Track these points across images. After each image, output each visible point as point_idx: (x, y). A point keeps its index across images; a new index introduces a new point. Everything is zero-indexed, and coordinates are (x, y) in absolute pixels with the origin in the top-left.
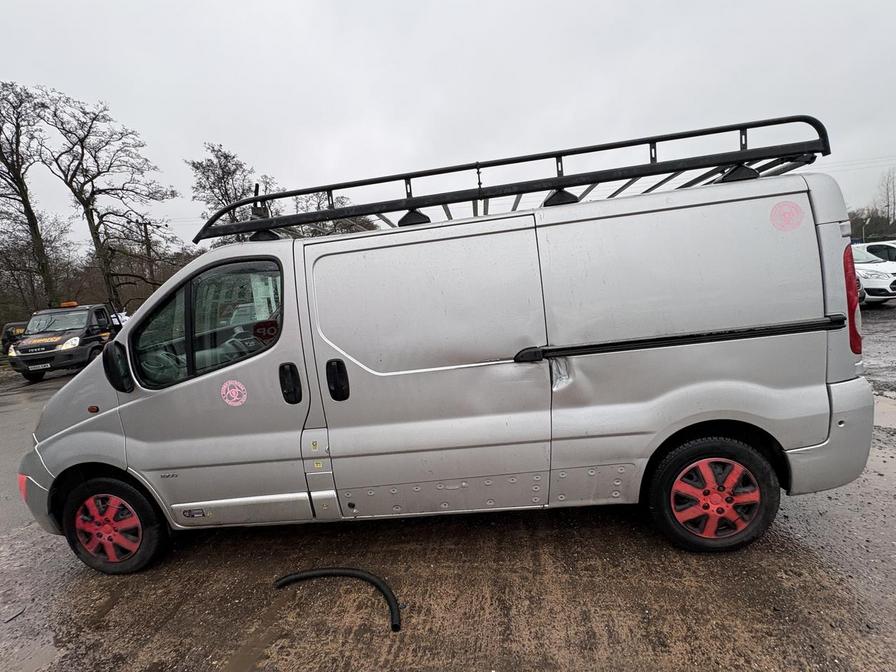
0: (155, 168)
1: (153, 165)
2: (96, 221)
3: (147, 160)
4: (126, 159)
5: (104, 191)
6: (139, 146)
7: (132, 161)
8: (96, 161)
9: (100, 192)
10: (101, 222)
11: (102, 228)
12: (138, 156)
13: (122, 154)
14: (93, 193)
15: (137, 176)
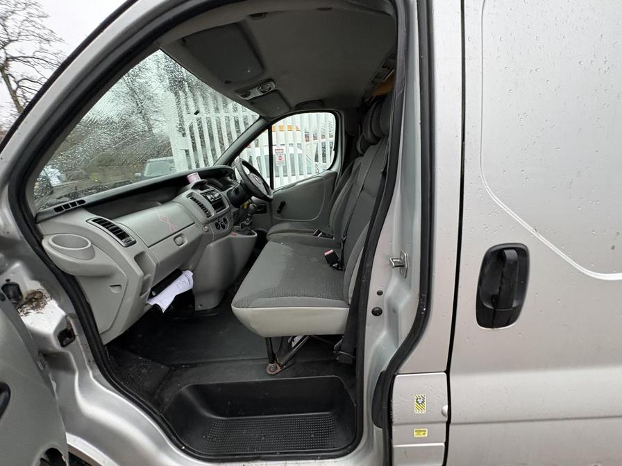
0: (60, 40)
1: (59, 37)
2: (14, 86)
3: (52, 32)
4: (32, 29)
5: (16, 58)
6: (43, 17)
7: (37, 31)
8: (5, 30)
9: (13, 58)
10: (19, 87)
11: (19, 92)
12: (44, 27)
13: (28, 24)
14: (7, 59)
15: (45, 46)
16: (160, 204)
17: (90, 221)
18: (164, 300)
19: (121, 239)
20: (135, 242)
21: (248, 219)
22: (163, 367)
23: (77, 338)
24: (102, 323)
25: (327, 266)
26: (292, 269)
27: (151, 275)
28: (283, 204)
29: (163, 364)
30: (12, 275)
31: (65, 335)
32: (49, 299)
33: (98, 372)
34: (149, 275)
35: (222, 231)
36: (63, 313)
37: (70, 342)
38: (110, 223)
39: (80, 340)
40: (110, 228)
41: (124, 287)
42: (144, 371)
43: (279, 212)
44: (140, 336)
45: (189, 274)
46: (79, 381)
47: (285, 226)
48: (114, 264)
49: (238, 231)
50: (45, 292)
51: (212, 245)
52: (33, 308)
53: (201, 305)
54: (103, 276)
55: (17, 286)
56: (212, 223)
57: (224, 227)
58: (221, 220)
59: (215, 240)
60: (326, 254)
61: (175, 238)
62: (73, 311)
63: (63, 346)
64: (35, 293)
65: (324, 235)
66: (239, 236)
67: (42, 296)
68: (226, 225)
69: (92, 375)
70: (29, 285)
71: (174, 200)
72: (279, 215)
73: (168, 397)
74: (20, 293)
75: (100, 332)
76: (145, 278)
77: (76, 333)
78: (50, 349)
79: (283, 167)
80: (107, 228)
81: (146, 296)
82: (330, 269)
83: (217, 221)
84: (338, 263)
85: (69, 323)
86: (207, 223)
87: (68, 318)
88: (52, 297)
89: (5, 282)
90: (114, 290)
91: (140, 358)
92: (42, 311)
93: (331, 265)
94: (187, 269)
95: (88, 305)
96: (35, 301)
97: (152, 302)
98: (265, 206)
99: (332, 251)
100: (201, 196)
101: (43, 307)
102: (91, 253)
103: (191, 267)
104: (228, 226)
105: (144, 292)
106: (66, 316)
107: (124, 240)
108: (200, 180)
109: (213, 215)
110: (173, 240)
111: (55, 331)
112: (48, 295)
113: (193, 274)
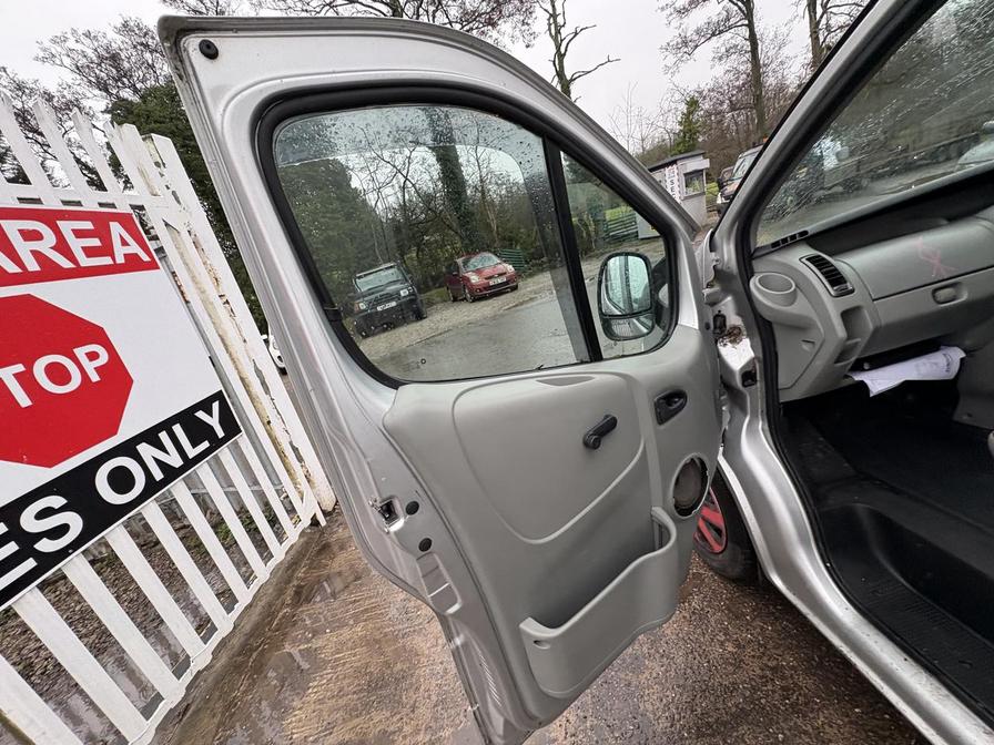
16: (945, 222)
17: (804, 260)
18: (880, 381)
19: (833, 286)
20: (852, 291)
22: (846, 465)
23: (758, 384)
24: (784, 379)
27: (861, 341)
29: (848, 461)
30: (723, 307)
31: (748, 376)
32: (745, 337)
33: (766, 427)
34: (858, 340)
36: (752, 354)
37: (751, 385)
38: (829, 262)
39: (760, 385)
40: (823, 271)
41: (817, 347)
42: (820, 455)
45: (957, 354)
46: (748, 425)
48: (813, 315)
50: (743, 329)
52: (730, 342)
53: (970, 415)
54: (800, 327)
55: (724, 317)
61: (936, 290)
62: (761, 356)
63: (744, 385)
64: (735, 327)
67: (740, 333)
69: (761, 425)
70: (734, 320)
71: (981, 214)
73: (835, 501)
74: (725, 325)
75: (780, 387)
76: (850, 342)
77: (758, 378)
78: (733, 384)
80: (820, 270)
81: (846, 366)
85: (754, 367)
87: (756, 361)
88: (748, 336)
89: (718, 313)
90: (806, 347)
91: (822, 439)
92: (737, 347)
94: (952, 345)
95: (776, 354)
96: (734, 336)
97: (858, 377)
101: (739, 343)
102: (792, 298)
105: (844, 360)
106: (754, 358)
107: (835, 288)
110: (930, 293)
111: (742, 369)
112: (745, 333)
113: (963, 355)
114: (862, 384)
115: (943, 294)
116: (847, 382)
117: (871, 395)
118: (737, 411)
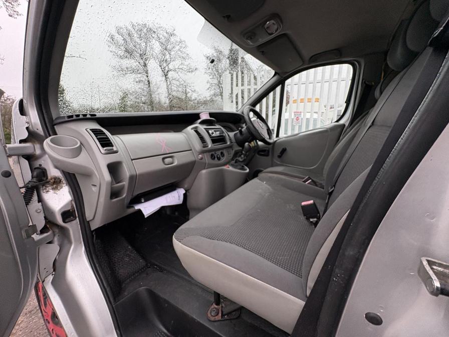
17: (88, 130)
19: (103, 147)
20: (116, 152)
21: (242, 156)
22: (141, 260)
23: (77, 219)
24: (89, 215)
25: (303, 218)
26: (259, 211)
28: (284, 151)
30: (43, 162)
31: (67, 215)
32: (65, 185)
34: (124, 183)
35: (216, 161)
36: (70, 198)
37: (72, 221)
40: (98, 137)
41: (98, 186)
43: (280, 157)
44: (146, 229)
45: (181, 191)
46: (72, 251)
47: (280, 169)
49: (233, 166)
50: (63, 179)
51: (204, 171)
52: (53, 189)
55: (45, 171)
56: (208, 154)
57: (219, 159)
58: (219, 153)
59: (207, 168)
60: (303, 204)
61: (164, 158)
63: (64, 221)
64: (55, 178)
65: (314, 183)
66: (231, 168)
67: (60, 182)
68: (222, 158)
70: (53, 172)
72: (279, 159)
75: (88, 220)
76: (119, 185)
77: (77, 215)
79: (299, 126)
80: (96, 136)
82: (306, 222)
83: (213, 153)
84: (317, 218)
85: (72, 206)
86: (203, 152)
87: (73, 202)
88: (67, 184)
89: (38, 166)
91: (130, 247)
92: (57, 193)
93: (308, 219)
94: (180, 187)
95: (82, 195)
96: (55, 184)
98: (268, 151)
99: (312, 202)
100: (204, 130)
101: (59, 190)
103: (186, 186)
104: (223, 160)
106: (71, 201)
107: (105, 148)
108: (209, 118)
109: (210, 146)
110: (161, 160)
111: (60, 209)
112: (64, 182)
113: (184, 192)
114: (140, 211)
115: (167, 160)
116: (131, 211)
117: (146, 217)
118: (66, 242)
